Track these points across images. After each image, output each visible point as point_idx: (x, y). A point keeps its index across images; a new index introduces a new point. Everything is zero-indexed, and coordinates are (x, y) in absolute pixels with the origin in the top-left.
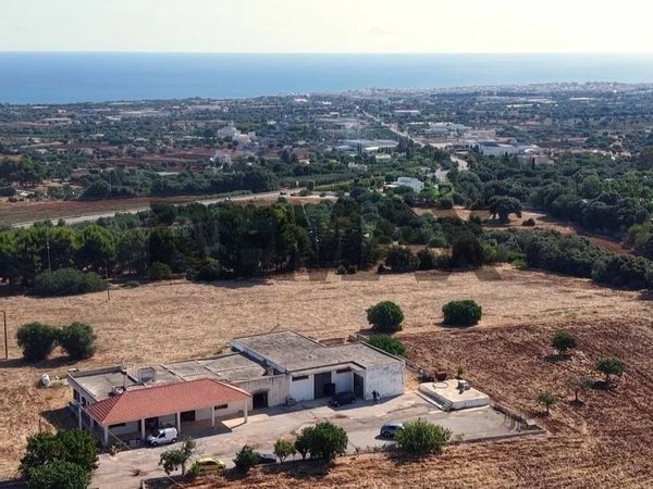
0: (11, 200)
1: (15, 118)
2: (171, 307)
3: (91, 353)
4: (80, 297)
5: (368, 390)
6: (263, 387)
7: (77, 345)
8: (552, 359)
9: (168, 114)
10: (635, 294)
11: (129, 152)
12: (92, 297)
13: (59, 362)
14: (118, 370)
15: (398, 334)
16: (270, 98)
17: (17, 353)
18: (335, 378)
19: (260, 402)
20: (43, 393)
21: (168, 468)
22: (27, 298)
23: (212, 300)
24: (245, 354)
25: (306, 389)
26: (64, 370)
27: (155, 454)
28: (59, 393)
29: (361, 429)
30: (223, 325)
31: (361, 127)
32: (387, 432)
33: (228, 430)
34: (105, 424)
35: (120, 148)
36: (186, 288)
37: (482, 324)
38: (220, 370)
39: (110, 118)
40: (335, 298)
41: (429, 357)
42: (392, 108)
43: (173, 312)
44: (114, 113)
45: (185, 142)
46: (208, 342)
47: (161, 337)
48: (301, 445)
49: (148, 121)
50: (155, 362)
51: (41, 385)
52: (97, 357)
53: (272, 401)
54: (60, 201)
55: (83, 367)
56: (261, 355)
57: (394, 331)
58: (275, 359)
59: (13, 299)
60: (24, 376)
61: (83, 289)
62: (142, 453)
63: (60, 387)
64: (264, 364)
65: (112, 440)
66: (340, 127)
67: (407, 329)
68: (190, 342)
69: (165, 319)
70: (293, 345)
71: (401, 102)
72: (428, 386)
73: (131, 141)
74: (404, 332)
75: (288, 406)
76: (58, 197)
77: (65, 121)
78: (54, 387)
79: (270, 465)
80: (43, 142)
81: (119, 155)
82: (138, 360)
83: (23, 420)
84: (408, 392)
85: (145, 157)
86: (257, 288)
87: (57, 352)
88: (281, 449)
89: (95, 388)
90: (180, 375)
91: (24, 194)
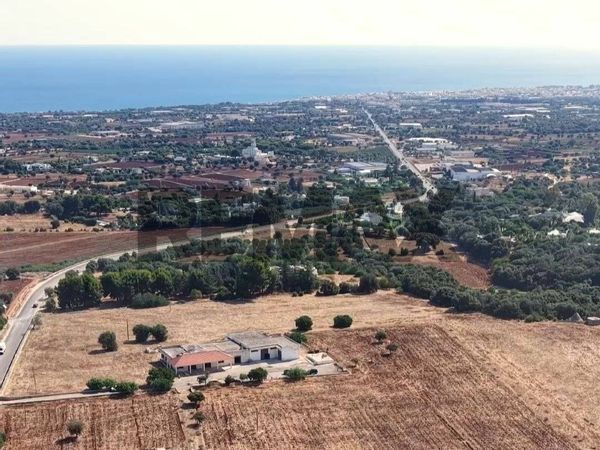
0: (95, 230)
1: (71, 129)
2: (201, 316)
3: (166, 339)
4: (155, 309)
5: (283, 357)
6: (238, 355)
7: (160, 335)
8: (374, 344)
9: (202, 126)
10: (444, 309)
11: (170, 173)
12: (161, 309)
13: (152, 342)
14: (179, 346)
15: (309, 331)
16: (294, 103)
17: (133, 338)
18: (269, 351)
19: (238, 360)
20: (148, 356)
21: (200, 382)
22: (129, 309)
23: (222, 312)
24: (233, 341)
25: (257, 356)
26: (155, 346)
27: (195, 378)
28: (154, 356)
29: (275, 371)
30: (227, 326)
31: (365, 144)
32: (286, 372)
33: (223, 370)
34: (176, 366)
35: (164, 168)
36: (209, 304)
37: (352, 327)
38: (222, 347)
39: (152, 129)
40: (286, 312)
41: (318, 343)
42: (399, 119)
43: (203, 319)
44: (155, 124)
45: (216, 163)
46: (219, 334)
47: (197, 331)
48: (250, 376)
49: (184, 133)
50: (195, 343)
51: (146, 352)
52: (168, 340)
53: (242, 360)
54: (128, 231)
55: (162, 345)
56: (240, 341)
57: (307, 330)
58: (245, 343)
59: (121, 309)
60: (138, 348)
61: (157, 304)
62: (190, 378)
63: (155, 353)
64: (240, 345)
65: (179, 373)
66: (347, 144)
67: (315, 329)
68: (210, 334)
69: (199, 323)
70: (254, 337)
71: (410, 110)
72: (310, 355)
73: (171, 160)
74: (312, 331)
75: (249, 362)
76: (126, 228)
77: (114, 134)
78: (152, 353)
79: (238, 383)
80: (100, 160)
81: (162, 176)
82: (186, 342)
83: (142, 365)
84: (301, 358)
85: (184, 178)
86: (247, 305)
87: (151, 338)
88: (242, 377)
89: (170, 353)
90: (205, 349)
91: (102, 224)
